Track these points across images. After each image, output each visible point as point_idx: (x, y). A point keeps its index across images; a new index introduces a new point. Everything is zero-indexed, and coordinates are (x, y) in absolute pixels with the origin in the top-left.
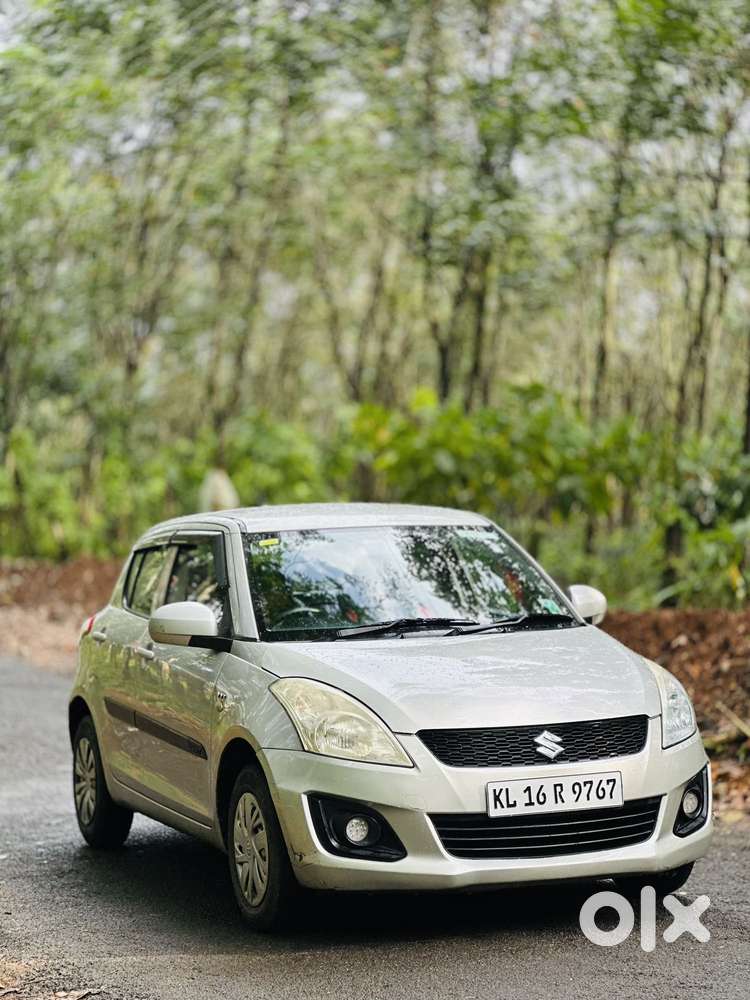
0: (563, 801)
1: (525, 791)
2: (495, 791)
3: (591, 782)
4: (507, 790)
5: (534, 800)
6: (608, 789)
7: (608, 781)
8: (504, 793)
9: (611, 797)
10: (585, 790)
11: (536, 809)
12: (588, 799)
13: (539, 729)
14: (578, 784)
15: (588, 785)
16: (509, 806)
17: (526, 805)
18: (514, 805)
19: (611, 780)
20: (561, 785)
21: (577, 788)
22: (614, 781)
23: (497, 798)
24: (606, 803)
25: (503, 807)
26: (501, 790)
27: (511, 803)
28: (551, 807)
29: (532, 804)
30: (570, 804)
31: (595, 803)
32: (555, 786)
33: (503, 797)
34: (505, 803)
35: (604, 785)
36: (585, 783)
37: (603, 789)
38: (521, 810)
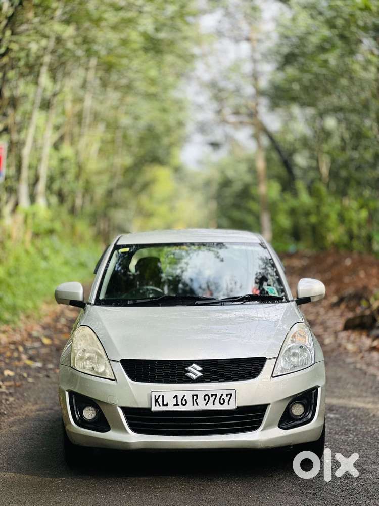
0: (197, 405)
1: (174, 398)
2: (155, 396)
3: (216, 395)
4: (163, 396)
5: (179, 403)
6: (227, 399)
7: (227, 395)
8: (161, 398)
9: (229, 404)
10: (212, 399)
11: (181, 408)
12: (214, 404)
13: (190, 363)
14: (208, 395)
15: (214, 397)
16: (164, 405)
17: (174, 405)
18: (167, 405)
19: (229, 394)
20: (197, 395)
21: (207, 398)
22: (231, 395)
23: (156, 401)
24: (225, 407)
25: (160, 406)
26: (159, 396)
27: (165, 403)
28: (189, 407)
29: (179, 405)
30: (202, 406)
31: (218, 407)
32: (193, 396)
33: (160, 400)
34: (161, 404)
35: (224, 396)
36: (212, 395)
37: (224, 399)
38: (170, 408)
